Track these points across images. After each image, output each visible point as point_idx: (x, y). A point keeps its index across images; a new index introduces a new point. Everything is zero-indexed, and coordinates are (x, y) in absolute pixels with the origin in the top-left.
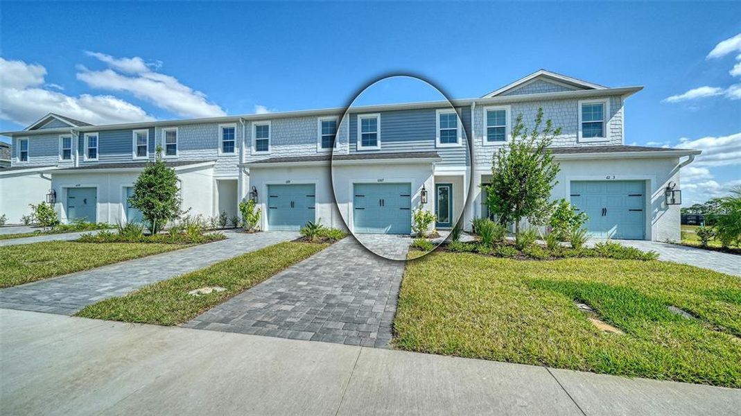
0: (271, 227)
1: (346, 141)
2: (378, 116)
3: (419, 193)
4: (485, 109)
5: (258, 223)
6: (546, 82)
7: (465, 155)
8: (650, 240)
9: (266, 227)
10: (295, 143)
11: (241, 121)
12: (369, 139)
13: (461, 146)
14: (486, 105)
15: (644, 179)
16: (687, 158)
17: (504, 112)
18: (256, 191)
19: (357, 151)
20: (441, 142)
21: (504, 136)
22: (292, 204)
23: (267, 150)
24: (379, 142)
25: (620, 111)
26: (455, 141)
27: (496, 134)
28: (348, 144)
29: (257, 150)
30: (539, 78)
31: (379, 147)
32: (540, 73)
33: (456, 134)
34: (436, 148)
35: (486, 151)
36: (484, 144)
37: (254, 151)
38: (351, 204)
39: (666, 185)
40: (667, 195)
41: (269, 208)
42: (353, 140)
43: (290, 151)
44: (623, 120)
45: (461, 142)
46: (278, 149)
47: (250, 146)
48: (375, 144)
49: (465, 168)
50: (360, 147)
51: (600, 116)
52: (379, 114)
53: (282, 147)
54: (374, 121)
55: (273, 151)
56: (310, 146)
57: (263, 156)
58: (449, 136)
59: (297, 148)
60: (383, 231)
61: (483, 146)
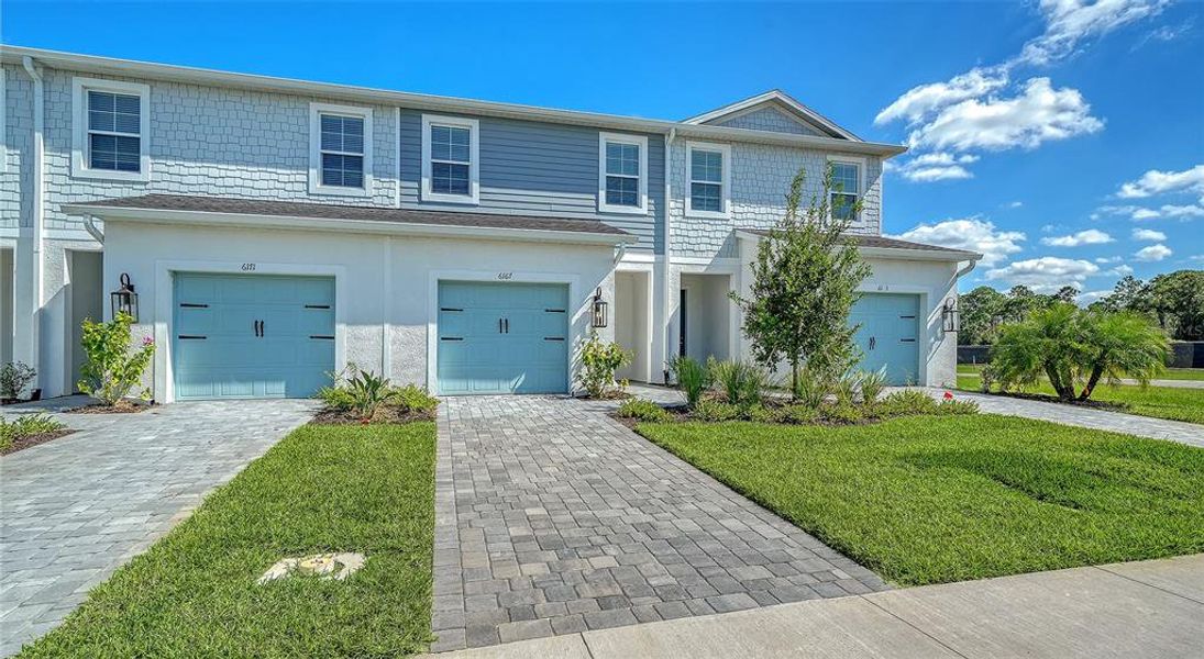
0: (186, 390)
1: (391, 175)
2: (474, 125)
3: (587, 306)
4: (690, 146)
5: (144, 380)
6: (780, 114)
7: (652, 233)
8: (925, 385)
9: (169, 392)
10: (236, 162)
11: (29, 68)
12: (451, 178)
13: (646, 213)
14: (691, 138)
15: (917, 292)
16: (967, 263)
17: (720, 155)
18: (131, 288)
19: (421, 202)
20: (608, 202)
21: (718, 201)
22: (259, 328)
23: (136, 168)
24: (475, 187)
25: (877, 181)
26: (634, 202)
27: (707, 197)
28: (398, 182)
29: (95, 164)
30: (770, 104)
31: (475, 199)
32: (774, 95)
33: (636, 189)
34: (598, 213)
35: (689, 227)
36: (687, 215)
37: (82, 167)
38: (433, 328)
39: (942, 303)
40: (944, 317)
41: (179, 337)
42: (410, 172)
43: (219, 182)
44: (881, 194)
45: (645, 205)
46: (175, 170)
47: (66, 148)
48: (464, 189)
49: (652, 258)
50: (428, 194)
51: (854, 185)
52: (477, 121)
53: (194, 168)
54: (464, 136)
55: (155, 174)
56: (284, 174)
57: (114, 184)
58: (623, 191)
59: (246, 175)
60: (506, 386)
61: (684, 217)
